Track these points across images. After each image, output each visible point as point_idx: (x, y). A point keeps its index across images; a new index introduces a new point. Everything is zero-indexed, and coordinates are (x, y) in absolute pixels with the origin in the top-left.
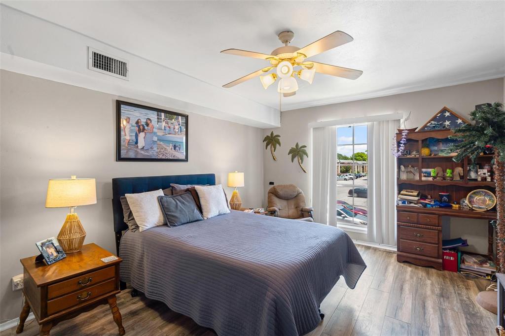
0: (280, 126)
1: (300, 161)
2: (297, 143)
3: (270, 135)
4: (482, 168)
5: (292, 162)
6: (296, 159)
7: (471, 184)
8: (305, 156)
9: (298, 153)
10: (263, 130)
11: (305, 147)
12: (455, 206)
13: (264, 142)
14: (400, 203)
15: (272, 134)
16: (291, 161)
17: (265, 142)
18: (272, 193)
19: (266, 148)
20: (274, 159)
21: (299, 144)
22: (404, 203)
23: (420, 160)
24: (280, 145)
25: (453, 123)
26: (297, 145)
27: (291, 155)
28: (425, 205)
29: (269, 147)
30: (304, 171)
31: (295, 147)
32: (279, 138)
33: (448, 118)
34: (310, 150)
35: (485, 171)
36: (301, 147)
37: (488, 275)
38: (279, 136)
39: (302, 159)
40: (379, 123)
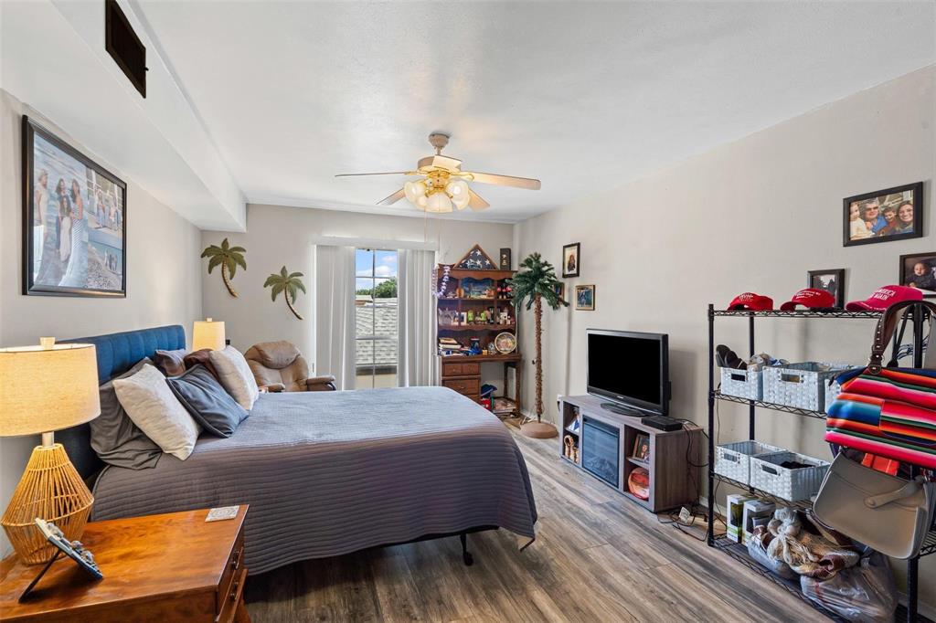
0: (245, 230)
1: (290, 299)
2: (284, 267)
3: (219, 246)
4: (502, 311)
5: (274, 300)
6: (281, 296)
7: (499, 328)
8: (299, 292)
9: (284, 284)
10: (203, 233)
11: (301, 275)
12: (485, 352)
13: (203, 256)
14: (444, 353)
15: (225, 243)
16: (271, 298)
17: (207, 259)
18: (256, 360)
19: (210, 271)
20: (232, 294)
21: (287, 268)
22: (448, 353)
23: (460, 303)
24: (244, 267)
25: (483, 263)
26: (284, 271)
27: (270, 288)
28: (467, 353)
29: (217, 269)
30: (297, 316)
31: (280, 275)
32: (242, 253)
33: (479, 258)
34: (311, 281)
35: (506, 314)
36: (292, 276)
37: (511, 413)
38: (244, 250)
39: (293, 296)
40: (413, 251)
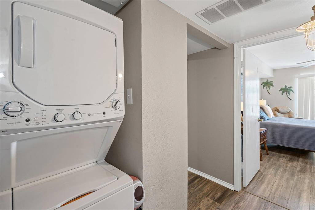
0: (273, 77)
1: (288, 94)
2: (286, 85)
5: (282, 95)
6: (285, 94)
9: (286, 90)
10: (261, 79)
11: (292, 87)
15: (267, 81)
17: (263, 85)
18: (275, 110)
19: (263, 88)
20: (269, 93)
24: (273, 86)
27: (281, 91)
29: (265, 87)
30: (291, 100)
31: (284, 88)
32: (272, 83)
34: (296, 89)
36: (289, 88)
38: (273, 82)
